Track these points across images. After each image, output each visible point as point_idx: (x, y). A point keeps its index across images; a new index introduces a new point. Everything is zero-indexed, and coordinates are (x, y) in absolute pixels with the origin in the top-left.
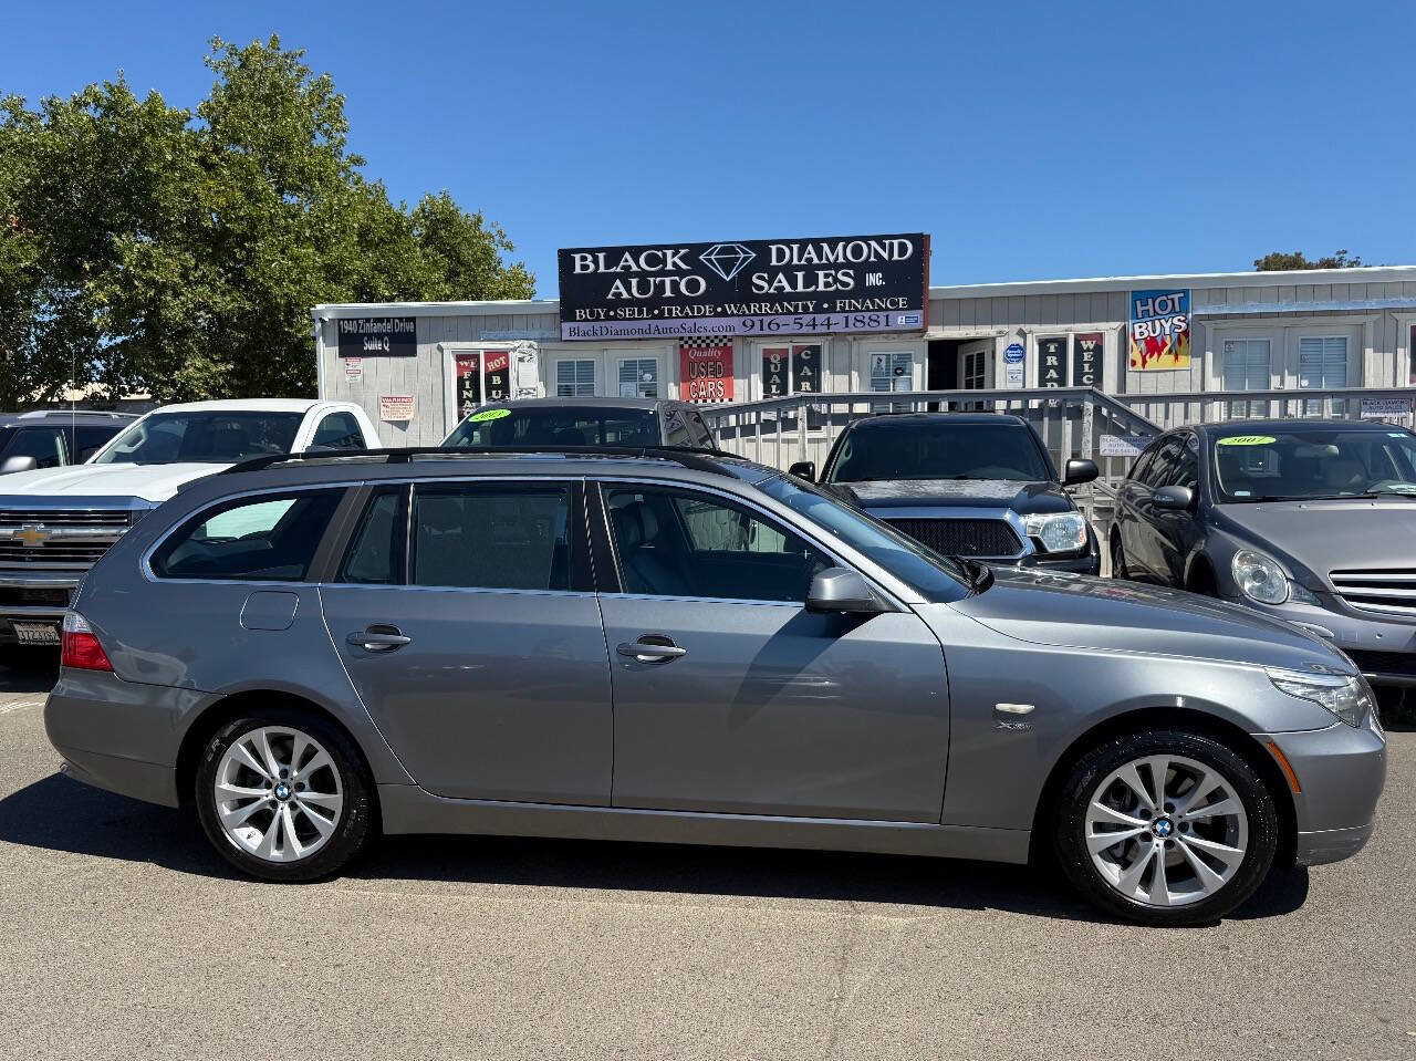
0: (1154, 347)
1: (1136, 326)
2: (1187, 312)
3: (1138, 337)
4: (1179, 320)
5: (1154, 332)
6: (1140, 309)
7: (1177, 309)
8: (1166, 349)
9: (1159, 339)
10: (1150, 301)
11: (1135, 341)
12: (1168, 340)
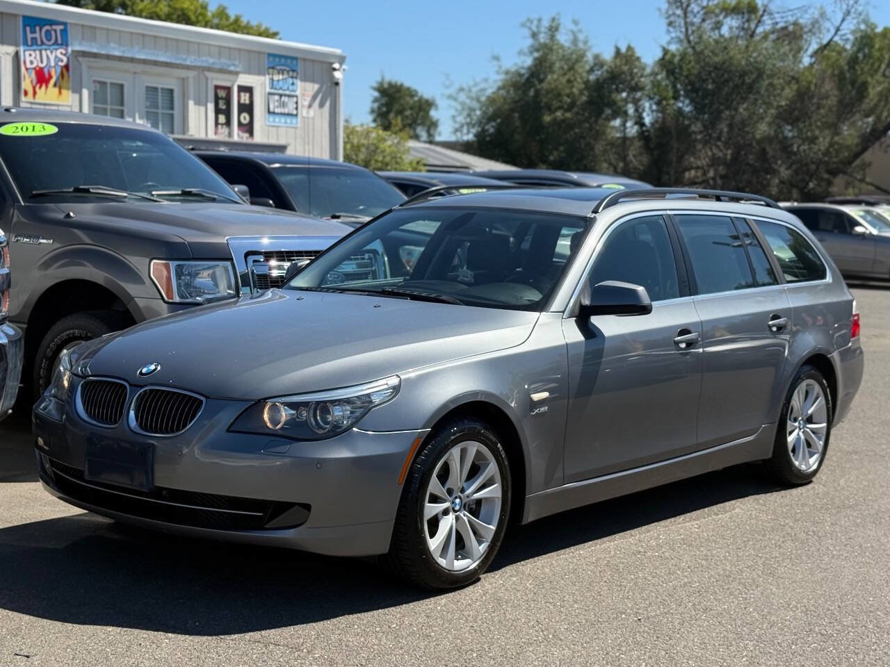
0: (42, 78)
1: (27, 53)
2: (67, 45)
3: (28, 65)
4: (61, 53)
5: (42, 62)
6: (30, 36)
7: (59, 42)
8: (52, 82)
9: (46, 71)
10: (38, 29)
11: (27, 69)
12: (53, 73)
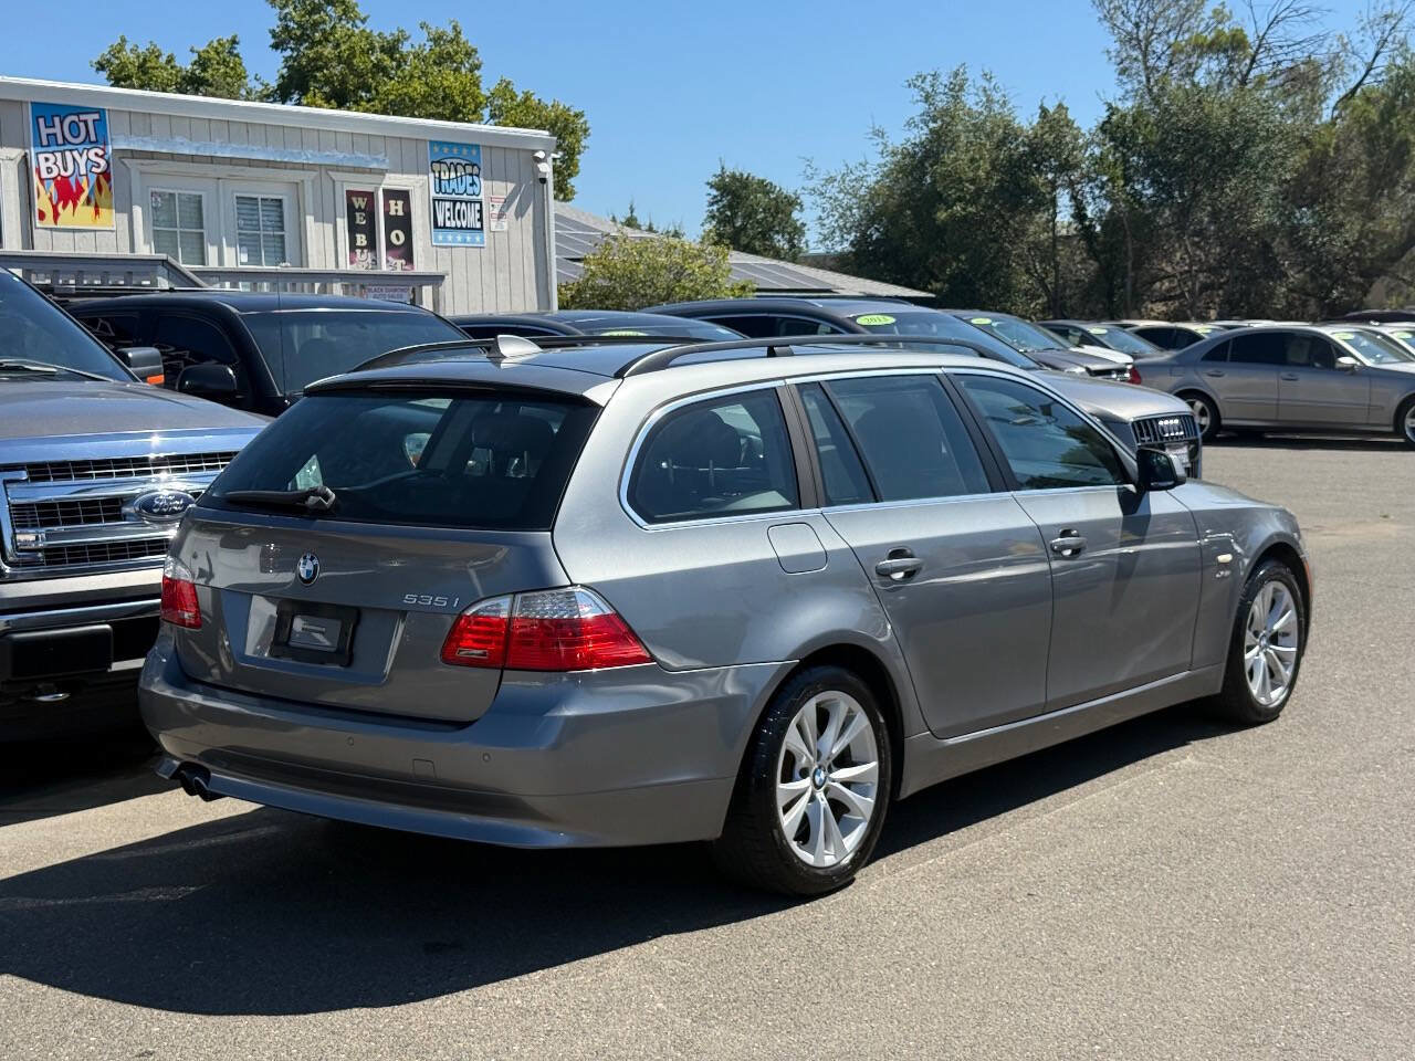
0: (67, 192)
1: (42, 157)
2: (105, 144)
3: (44, 175)
4: (96, 154)
5: (66, 170)
6: (44, 132)
7: (93, 138)
8: (83, 197)
9: (72, 181)
10: (57, 120)
11: (42, 180)
12: (84, 185)
